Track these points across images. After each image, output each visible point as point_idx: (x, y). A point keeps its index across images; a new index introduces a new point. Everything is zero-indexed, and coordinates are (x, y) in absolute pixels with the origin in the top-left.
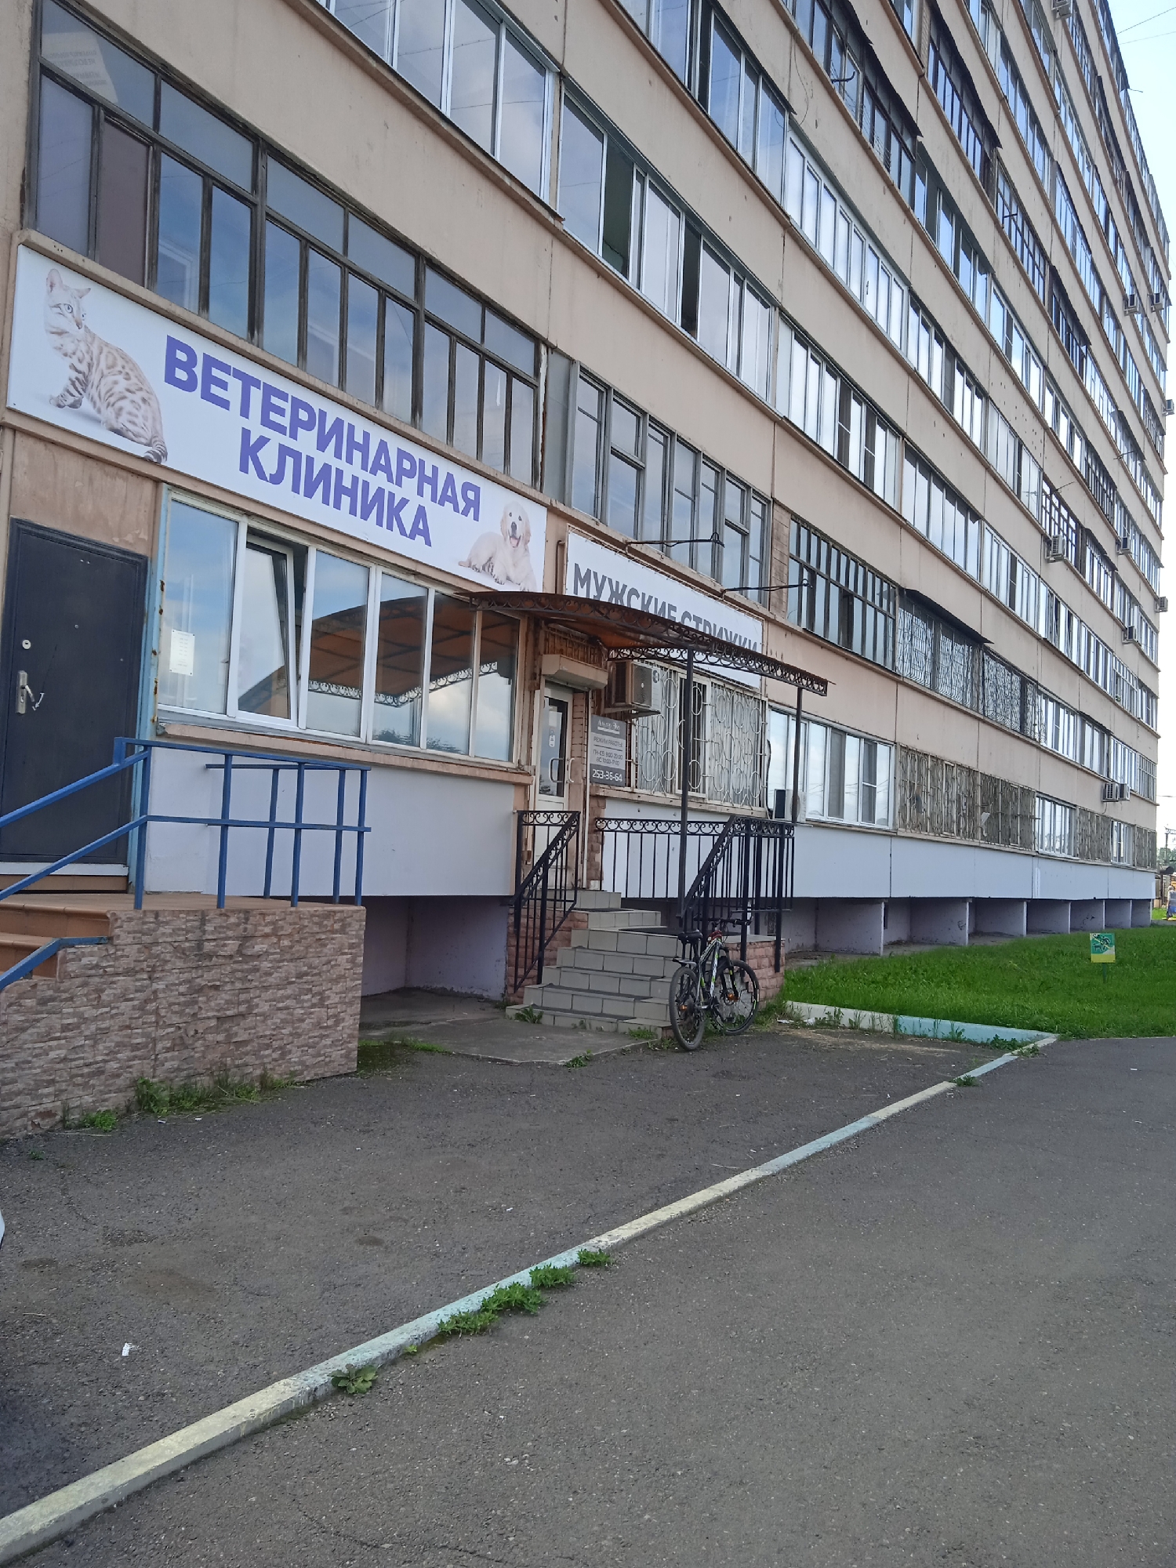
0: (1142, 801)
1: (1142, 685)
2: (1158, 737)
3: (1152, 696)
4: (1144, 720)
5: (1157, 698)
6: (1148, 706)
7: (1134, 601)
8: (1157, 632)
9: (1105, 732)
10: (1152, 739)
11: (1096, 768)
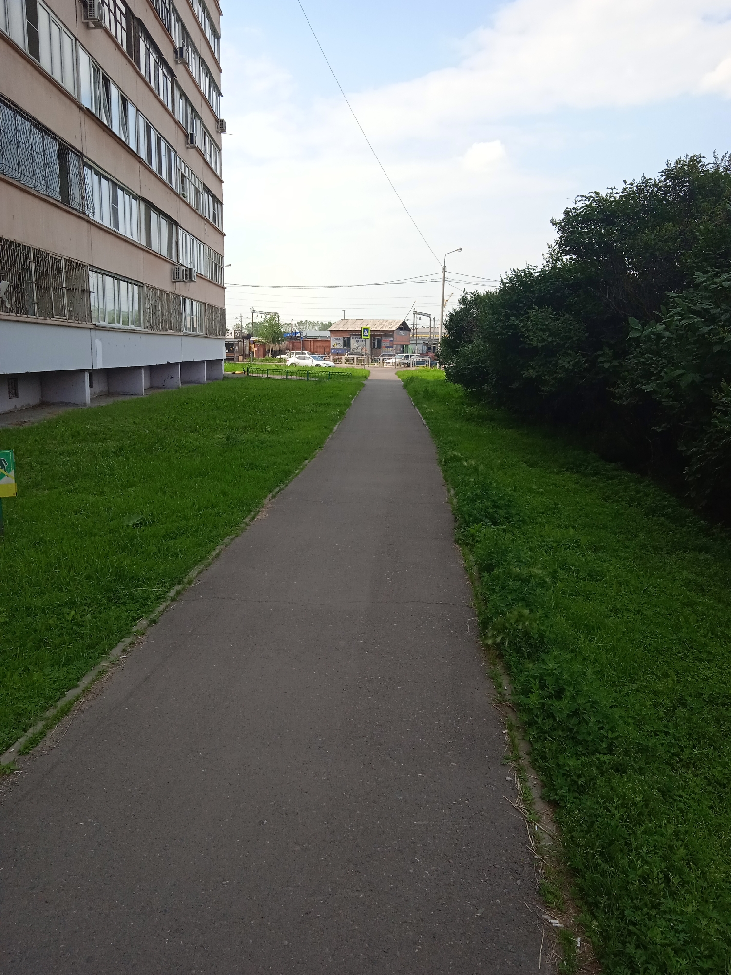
0: (211, 284)
1: (208, 191)
2: (224, 235)
3: (217, 202)
4: (211, 220)
5: (222, 204)
6: (214, 209)
7: (195, 114)
8: (220, 150)
9: (172, 222)
10: (219, 236)
11: (165, 252)
